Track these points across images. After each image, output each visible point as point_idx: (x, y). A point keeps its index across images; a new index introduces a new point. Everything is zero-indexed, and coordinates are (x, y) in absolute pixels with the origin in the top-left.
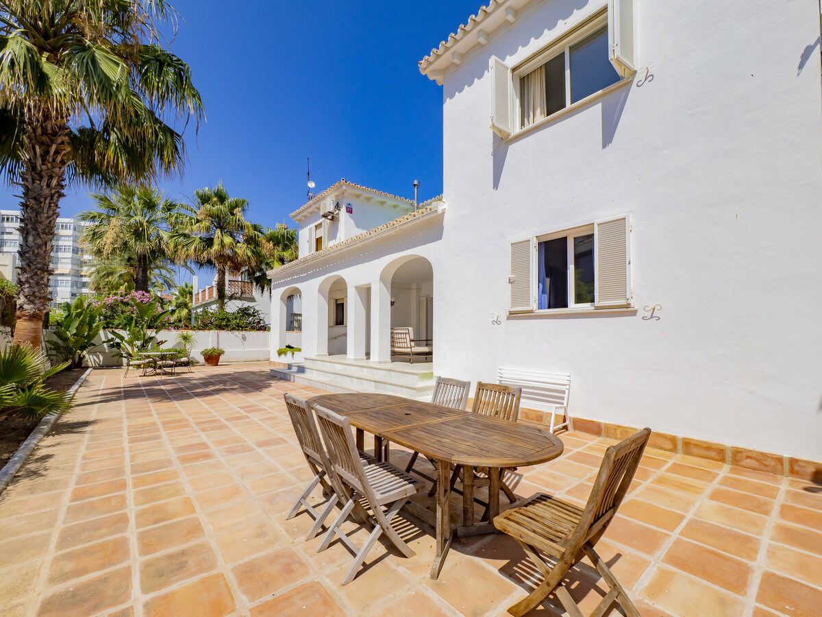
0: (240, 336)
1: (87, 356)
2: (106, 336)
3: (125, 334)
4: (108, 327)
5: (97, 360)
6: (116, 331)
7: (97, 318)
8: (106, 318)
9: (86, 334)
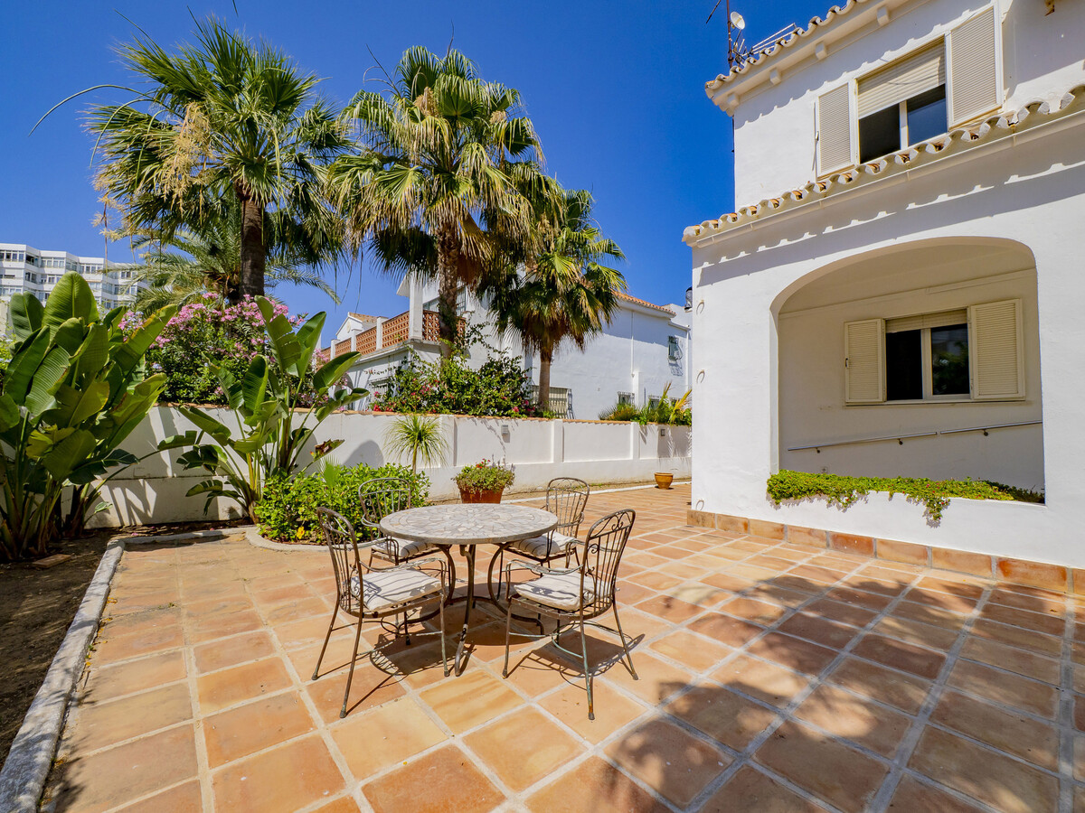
0: (499, 430)
1: (104, 492)
2: (168, 425)
3: (230, 419)
4: (175, 399)
5: (139, 504)
6: (202, 408)
7: (143, 368)
8: (169, 367)
9: (101, 416)
